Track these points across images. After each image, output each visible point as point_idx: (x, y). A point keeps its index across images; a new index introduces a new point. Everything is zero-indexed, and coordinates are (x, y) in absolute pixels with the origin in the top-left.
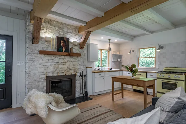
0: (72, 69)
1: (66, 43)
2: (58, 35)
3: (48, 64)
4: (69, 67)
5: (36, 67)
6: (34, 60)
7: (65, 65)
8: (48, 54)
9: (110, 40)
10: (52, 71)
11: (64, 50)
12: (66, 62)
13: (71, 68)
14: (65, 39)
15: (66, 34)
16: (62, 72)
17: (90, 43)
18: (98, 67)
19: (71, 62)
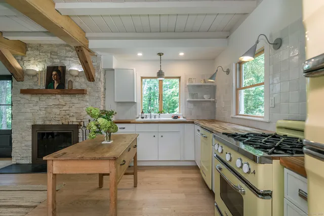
0: (73, 116)
1: (60, 75)
2: (50, 64)
3: (37, 108)
4: (68, 112)
5: (22, 111)
6: (19, 102)
7: (61, 109)
8: (36, 94)
9: (160, 54)
10: (42, 118)
11: (56, 85)
12: (64, 104)
13: (72, 114)
14: (60, 69)
15: (63, 61)
16: (57, 119)
17: (113, 68)
18: (142, 113)
19: (71, 105)
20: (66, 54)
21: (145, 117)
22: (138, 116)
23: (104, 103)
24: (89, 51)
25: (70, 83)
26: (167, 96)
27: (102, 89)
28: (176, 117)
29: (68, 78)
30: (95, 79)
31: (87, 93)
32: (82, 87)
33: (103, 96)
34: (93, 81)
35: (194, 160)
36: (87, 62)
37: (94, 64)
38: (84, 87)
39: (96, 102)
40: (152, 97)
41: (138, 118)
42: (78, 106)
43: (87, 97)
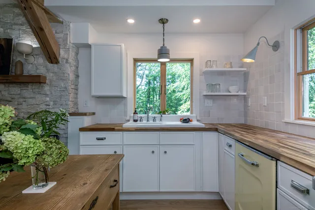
1: (2, 53)
9: (163, 21)
14: (2, 43)
17: (90, 42)
18: (135, 113)
19: (21, 100)
20: (13, 20)
21: (139, 119)
22: (128, 118)
23: (76, 98)
24: (46, 11)
25: (19, 65)
26: (169, 91)
27: (72, 77)
28: (186, 120)
29: (15, 58)
30: (60, 60)
31: (47, 81)
32: (38, 71)
33: (73, 87)
34: (57, 62)
35: (217, 191)
36: (42, 29)
37: (57, 36)
38: (42, 71)
39: (61, 97)
40: (152, 93)
41: (129, 121)
42: (31, 101)
43: (47, 88)
